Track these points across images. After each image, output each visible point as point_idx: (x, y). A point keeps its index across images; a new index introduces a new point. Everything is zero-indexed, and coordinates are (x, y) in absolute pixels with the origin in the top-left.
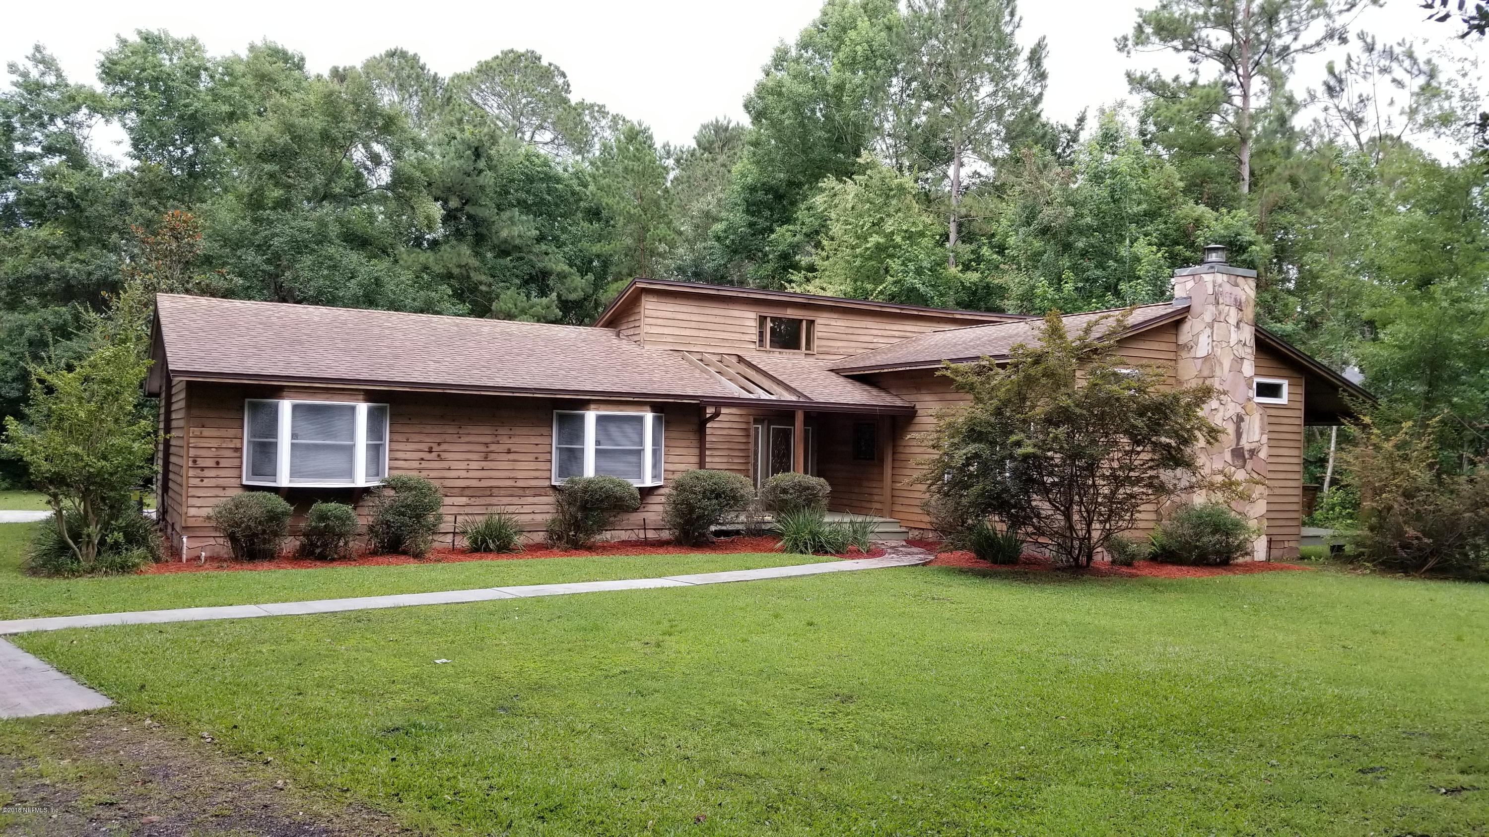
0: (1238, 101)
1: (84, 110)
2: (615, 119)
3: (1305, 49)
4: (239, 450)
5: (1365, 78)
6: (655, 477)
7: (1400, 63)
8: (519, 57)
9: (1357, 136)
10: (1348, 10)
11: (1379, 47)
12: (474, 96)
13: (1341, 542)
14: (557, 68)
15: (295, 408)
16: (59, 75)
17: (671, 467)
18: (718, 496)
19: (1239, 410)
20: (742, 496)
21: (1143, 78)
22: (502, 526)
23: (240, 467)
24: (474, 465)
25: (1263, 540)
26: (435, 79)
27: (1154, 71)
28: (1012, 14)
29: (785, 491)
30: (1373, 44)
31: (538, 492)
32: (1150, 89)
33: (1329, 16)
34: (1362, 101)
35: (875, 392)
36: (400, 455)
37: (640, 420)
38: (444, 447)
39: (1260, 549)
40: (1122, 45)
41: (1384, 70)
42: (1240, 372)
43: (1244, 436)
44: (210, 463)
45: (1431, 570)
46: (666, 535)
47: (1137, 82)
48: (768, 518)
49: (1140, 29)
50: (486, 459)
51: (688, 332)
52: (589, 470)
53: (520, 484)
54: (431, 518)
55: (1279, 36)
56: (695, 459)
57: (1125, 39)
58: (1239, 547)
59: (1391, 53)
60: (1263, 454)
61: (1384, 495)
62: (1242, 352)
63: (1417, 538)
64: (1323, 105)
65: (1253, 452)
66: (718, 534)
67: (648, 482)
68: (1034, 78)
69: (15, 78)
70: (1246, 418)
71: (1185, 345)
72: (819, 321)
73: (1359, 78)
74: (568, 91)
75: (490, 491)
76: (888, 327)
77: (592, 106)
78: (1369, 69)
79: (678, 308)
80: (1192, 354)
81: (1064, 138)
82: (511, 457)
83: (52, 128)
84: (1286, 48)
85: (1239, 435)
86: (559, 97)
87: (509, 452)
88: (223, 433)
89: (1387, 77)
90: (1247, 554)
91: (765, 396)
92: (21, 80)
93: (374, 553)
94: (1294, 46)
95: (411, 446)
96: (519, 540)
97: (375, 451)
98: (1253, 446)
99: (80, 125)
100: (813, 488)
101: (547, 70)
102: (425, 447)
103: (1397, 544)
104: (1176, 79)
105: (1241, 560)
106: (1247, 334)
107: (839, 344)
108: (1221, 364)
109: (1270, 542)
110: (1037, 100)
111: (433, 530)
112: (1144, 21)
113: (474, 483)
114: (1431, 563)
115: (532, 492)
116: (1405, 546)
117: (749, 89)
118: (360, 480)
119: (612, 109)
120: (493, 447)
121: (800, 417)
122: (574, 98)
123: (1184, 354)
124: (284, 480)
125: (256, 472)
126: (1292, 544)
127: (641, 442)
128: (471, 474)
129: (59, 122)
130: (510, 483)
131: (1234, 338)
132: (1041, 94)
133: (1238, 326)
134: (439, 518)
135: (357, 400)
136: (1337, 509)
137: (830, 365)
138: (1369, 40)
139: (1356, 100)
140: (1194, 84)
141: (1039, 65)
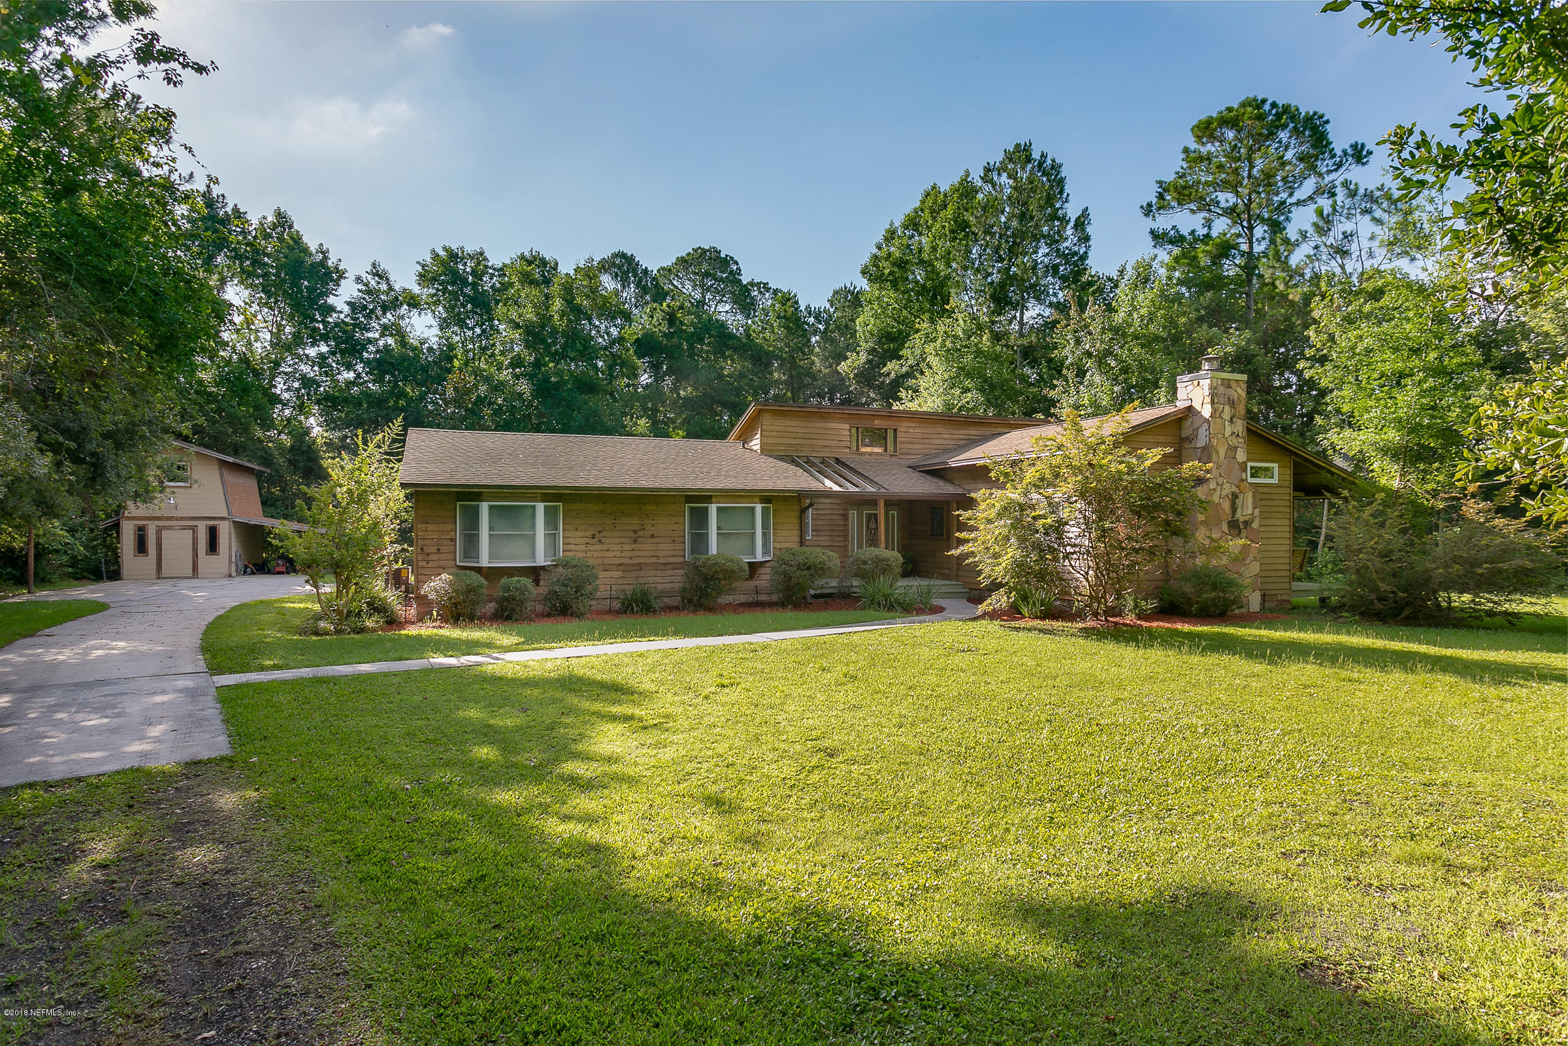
0: (1244, 247)
1: (405, 307)
2: (776, 292)
3: (1299, 203)
4: (453, 540)
5: (1348, 218)
6: (765, 553)
7: (1379, 205)
8: (704, 251)
9: (1342, 267)
10: (1336, 170)
11: (1361, 191)
12: (675, 282)
13: (1326, 594)
14: (732, 258)
15: (491, 507)
16: (388, 284)
17: (778, 546)
18: (809, 568)
19: (1234, 489)
20: (829, 568)
21: (1165, 234)
22: (645, 594)
23: (455, 552)
24: (627, 547)
25: (1258, 594)
26: (646, 271)
27: (1174, 227)
28: (1061, 192)
29: (865, 563)
30: (1357, 189)
31: (676, 566)
32: (1171, 242)
33: (1320, 175)
34: (1346, 237)
35: (941, 483)
36: (569, 541)
37: (753, 510)
38: (603, 534)
39: (1254, 601)
40: (1148, 210)
41: (1366, 211)
42: (1235, 458)
43: (1239, 510)
44: (434, 549)
45: (1407, 618)
46: (775, 598)
47: (1158, 237)
48: (855, 583)
49: (1161, 196)
50: (635, 542)
51: (796, 441)
52: (713, 549)
53: (662, 561)
54: (589, 588)
55: (1277, 194)
56: (797, 539)
57: (1150, 205)
58: (1233, 602)
59: (1372, 196)
60: (1255, 525)
61: (1361, 556)
62: (1234, 441)
63: (1393, 592)
64: (1313, 244)
65: (1247, 523)
66: (816, 596)
67: (759, 557)
68: (1079, 240)
69: (360, 287)
70: (1241, 496)
71: (1187, 438)
72: (900, 429)
73: (1343, 219)
74: (740, 274)
75: (640, 567)
76: (955, 432)
77: (759, 283)
78: (1353, 212)
79: (788, 423)
80: (1193, 445)
81: (1109, 285)
82: (653, 540)
83: (385, 321)
84: (1283, 203)
85: (1234, 509)
86: (734, 278)
87: (652, 536)
88: (442, 527)
89: (1368, 217)
90: (1242, 607)
91: (853, 489)
92: (364, 288)
93: (548, 615)
94: (1289, 201)
95: (578, 534)
96: (656, 605)
97: (551, 538)
98: (1247, 518)
99: (403, 317)
100: (888, 560)
101: (725, 259)
102: (589, 534)
103: (1373, 597)
104: (1193, 232)
105: (1237, 611)
106: (1240, 426)
107: (917, 446)
108: (1217, 452)
109: (1263, 596)
110: (1084, 257)
111: (591, 596)
112: (1164, 190)
113: (627, 561)
114: (1406, 613)
115: (671, 566)
116: (1381, 599)
117: (865, 259)
118: (541, 560)
119: (773, 285)
120: (640, 533)
121: (882, 504)
122: (745, 280)
123: (1186, 445)
124: (485, 561)
125: (466, 556)
126: (1284, 597)
127: (754, 527)
128: (624, 554)
129: (389, 315)
130: (654, 560)
131: (1228, 430)
132: (1086, 253)
133: (1231, 421)
134: (596, 589)
135: (536, 501)
136: (1330, 566)
137: (909, 463)
138: (1352, 187)
139: (1341, 236)
140: (1208, 236)
141: (1083, 230)
